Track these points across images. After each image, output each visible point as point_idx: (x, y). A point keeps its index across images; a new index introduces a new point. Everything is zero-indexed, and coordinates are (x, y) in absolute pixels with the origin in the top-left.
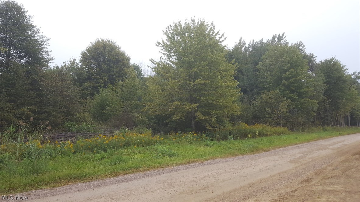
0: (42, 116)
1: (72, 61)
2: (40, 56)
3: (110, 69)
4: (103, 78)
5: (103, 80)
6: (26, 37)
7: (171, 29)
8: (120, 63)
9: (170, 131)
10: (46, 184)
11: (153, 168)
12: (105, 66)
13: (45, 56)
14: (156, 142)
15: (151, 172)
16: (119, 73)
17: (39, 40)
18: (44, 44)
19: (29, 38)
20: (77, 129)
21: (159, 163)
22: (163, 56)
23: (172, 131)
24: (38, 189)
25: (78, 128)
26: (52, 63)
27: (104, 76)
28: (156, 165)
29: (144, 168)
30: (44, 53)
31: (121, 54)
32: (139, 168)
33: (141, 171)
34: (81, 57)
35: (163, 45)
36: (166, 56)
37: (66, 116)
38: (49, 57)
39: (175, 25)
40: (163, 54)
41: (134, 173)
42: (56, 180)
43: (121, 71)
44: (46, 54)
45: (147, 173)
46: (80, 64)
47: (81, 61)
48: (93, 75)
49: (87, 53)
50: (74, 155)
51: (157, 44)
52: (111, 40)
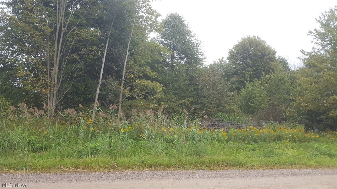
0: (199, 106)
1: (221, 59)
2: (196, 56)
3: (255, 64)
4: (248, 73)
5: (248, 75)
6: (185, 41)
7: (325, 16)
8: (266, 57)
9: (325, 128)
10: (207, 166)
11: (310, 166)
12: (251, 62)
13: (200, 56)
14: (311, 140)
15: (308, 170)
16: (265, 67)
17: (195, 43)
18: (199, 45)
19: (188, 42)
20: (227, 120)
21: (317, 162)
22: (316, 46)
23: (328, 129)
24: (201, 170)
25: (229, 119)
26: (205, 61)
27: (249, 71)
28: (313, 163)
29: (300, 166)
30: (199, 54)
31: (267, 48)
32: (294, 164)
33: (296, 168)
34: (229, 55)
35: (316, 33)
36: (319, 45)
37: (217, 107)
38: (203, 57)
39: (331, 10)
40: (316, 43)
41: (289, 168)
42: (215, 164)
43: (267, 65)
44: (200, 54)
45: (305, 170)
46: (228, 61)
47: (228, 58)
48: (239, 70)
49: (234, 50)
50: (228, 143)
51: (309, 33)
52: (256, 36)
